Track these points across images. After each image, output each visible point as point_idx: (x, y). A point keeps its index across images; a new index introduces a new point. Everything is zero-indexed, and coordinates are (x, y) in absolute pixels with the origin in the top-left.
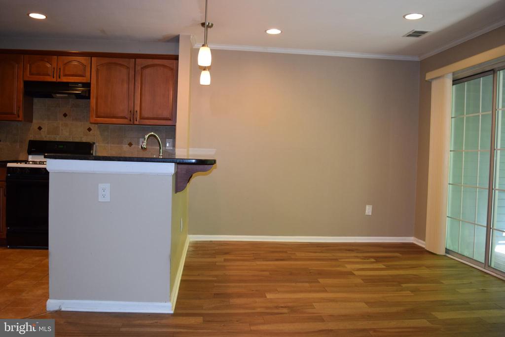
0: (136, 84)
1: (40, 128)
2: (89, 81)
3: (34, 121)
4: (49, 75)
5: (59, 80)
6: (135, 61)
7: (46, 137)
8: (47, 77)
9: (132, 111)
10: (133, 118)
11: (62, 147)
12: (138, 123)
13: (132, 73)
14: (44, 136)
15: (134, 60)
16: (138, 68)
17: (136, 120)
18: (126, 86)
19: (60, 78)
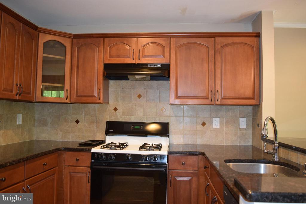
0: (216, 62)
1: (116, 109)
2: (169, 62)
3: (111, 102)
4: (128, 57)
5: (139, 62)
6: (215, 41)
7: (121, 117)
8: (128, 59)
9: (213, 91)
10: (215, 98)
11: (138, 127)
12: (219, 103)
13: (212, 52)
14: (120, 117)
15: (213, 39)
16: (218, 47)
17: (218, 101)
18: (206, 65)
19: (139, 59)
